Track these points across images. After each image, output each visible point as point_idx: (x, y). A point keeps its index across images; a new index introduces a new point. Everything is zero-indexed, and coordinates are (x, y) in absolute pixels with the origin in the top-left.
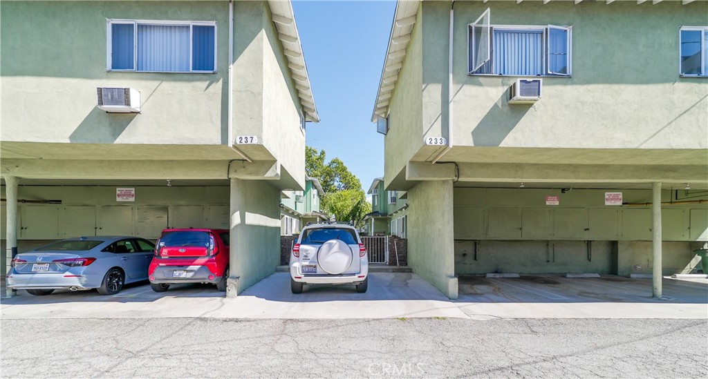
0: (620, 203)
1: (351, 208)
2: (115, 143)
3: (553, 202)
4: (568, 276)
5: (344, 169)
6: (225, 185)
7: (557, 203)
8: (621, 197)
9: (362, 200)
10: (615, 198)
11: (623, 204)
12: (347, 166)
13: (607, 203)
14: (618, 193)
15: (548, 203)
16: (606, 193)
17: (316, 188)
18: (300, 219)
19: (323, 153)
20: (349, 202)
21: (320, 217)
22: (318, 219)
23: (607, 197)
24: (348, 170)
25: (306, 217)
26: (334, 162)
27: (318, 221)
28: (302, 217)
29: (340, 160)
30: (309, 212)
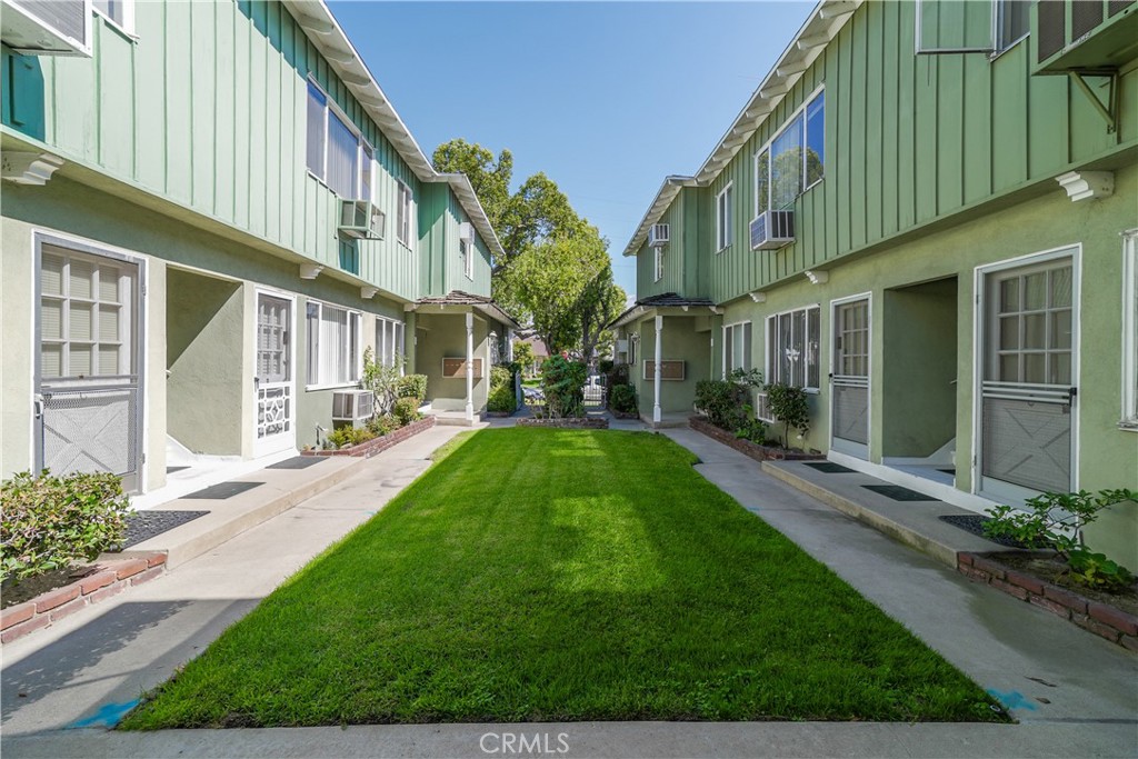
1: (580, 287)
5: (559, 201)
9: (604, 275)
12: (565, 195)
17: (468, 219)
18: (405, 317)
19: (506, 157)
20: (574, 271)
21: (476, 311)
22: (470, 317)
24: (568, 203)
25: (426, 310)
26: (533, 182)
27: (469, 323)
28: (413, 311)
29: (550, 180)
30: (436, 295)
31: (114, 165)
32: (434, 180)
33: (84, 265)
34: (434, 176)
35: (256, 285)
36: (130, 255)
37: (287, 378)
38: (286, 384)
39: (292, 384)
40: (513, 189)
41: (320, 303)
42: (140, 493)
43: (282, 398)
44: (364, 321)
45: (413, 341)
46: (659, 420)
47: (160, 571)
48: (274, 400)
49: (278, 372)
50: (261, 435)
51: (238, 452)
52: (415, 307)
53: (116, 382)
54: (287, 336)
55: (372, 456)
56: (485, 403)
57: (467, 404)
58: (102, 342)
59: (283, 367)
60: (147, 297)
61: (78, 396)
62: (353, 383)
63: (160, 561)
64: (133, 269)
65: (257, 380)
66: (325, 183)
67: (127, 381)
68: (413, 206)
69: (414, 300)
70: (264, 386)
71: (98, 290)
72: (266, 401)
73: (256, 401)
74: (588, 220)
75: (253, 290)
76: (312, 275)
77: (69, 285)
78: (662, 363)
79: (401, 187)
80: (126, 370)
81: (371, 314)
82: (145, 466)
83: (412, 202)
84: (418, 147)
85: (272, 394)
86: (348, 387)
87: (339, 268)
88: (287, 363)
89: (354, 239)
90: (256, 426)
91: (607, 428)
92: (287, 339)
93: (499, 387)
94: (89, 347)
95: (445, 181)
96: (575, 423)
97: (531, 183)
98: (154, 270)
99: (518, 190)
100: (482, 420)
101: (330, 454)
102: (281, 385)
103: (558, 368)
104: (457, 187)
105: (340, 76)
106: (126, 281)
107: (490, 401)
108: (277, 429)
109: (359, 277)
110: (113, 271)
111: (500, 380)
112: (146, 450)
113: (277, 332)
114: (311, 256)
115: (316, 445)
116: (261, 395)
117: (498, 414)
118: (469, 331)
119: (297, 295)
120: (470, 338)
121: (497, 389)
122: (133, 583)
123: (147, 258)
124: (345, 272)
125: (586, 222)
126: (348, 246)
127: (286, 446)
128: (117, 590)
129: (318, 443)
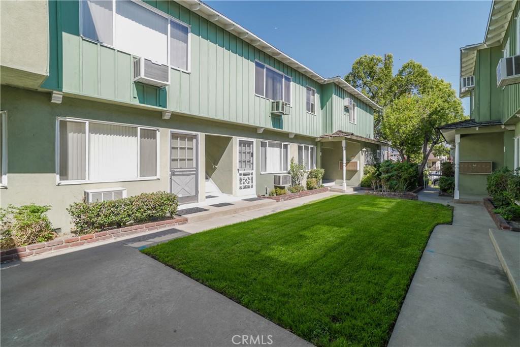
5: (423, 73)
12: (426, 69)
17: (350, 96)
18: (316, 144)
19: (389, 58)
21: (347, 139)
22: (344, 142)
24: (428, 74)
25: (324, 141)
26: (406, 67)
27: (344, 145)
28: (319, 141)
29: (417, 63)
30: (329, 133)
31: (185, 110)
32: (326, 83)
33: (183, 137)
34: (325, 81)
35: (237, 137)
36: (194, 133)
37: (253, 169)
38: (252, 171)
39: (254, 172)
40: (394, 73)
41: (267, 141)
42: (198, 202)
43: (250, 176)
44: (291, 147)
45: (320, 154)
46: (458, 198)
47: (186, 223)
48: (246, 177)
49: (250, 167)
50: (241, 188)
51: (231, 193)
52: (319, 139)
53: (192, 169)
54: (252, 153)
55: (285, 200)
56: (360, 183)
57: (343, 182)
58: (181, 158)
59: (252, 165)
60: (199, 145)
61: (181, 173)
62: (285, 172)
63: (186, 220)
64: (195, 137)
65: (238, 170)
66: (264, 97)
67: (195, 169)
68: (317, 96)
69: (318, 136)
70: (242, 172)
71: (186, 144)
72: (242, 177)
73: (239, 177)
74: (444, 80)
75: (236, 140)
76: (261, 131)
77: (179, 143)
78: (460, 164)
79: (308, 89)
80: (195, 166)
81: (295, 144)
82: (199, 194)
83: (316, 94)
84: (312, 72)
85: (245, 175)
86: (282, 173)
87: (272, 128)
88: (252, 164)
89: (280, 116)
90: (239, 185)
91: (417, 199)
92: (252, 156)
93: (368, 175)
94: (185, 160)
95: (332, 82)
96: (395, 195)
97: (405, 67)
98: (201, 136)
99: (397, 72)
100: (354, 191)
101: (265, 198)
102: (250, 172)
103: (388, 166)
104: (339, 83)
105: (271, 55)
106: (194, 140)
107: (362, 182)
108: (249, 187)
109: (283, 130)
110: (191, 138)
111: (369, 172)
112: (199, 190)
113: (250, 153)
114: (258, 125)
115: (265, 194)
116: (240, 175)
117: (366, 188)
118: (344, 149)
119: (255, 139)
120: (344, 152)
121: (367, 176)
122: (179, 224)
123: (199, 133)
124: (275, 129)
125: (442, 81)
126: (277, 119)
127: (252, 193)
128: (174, 225)
129: (266, 193)
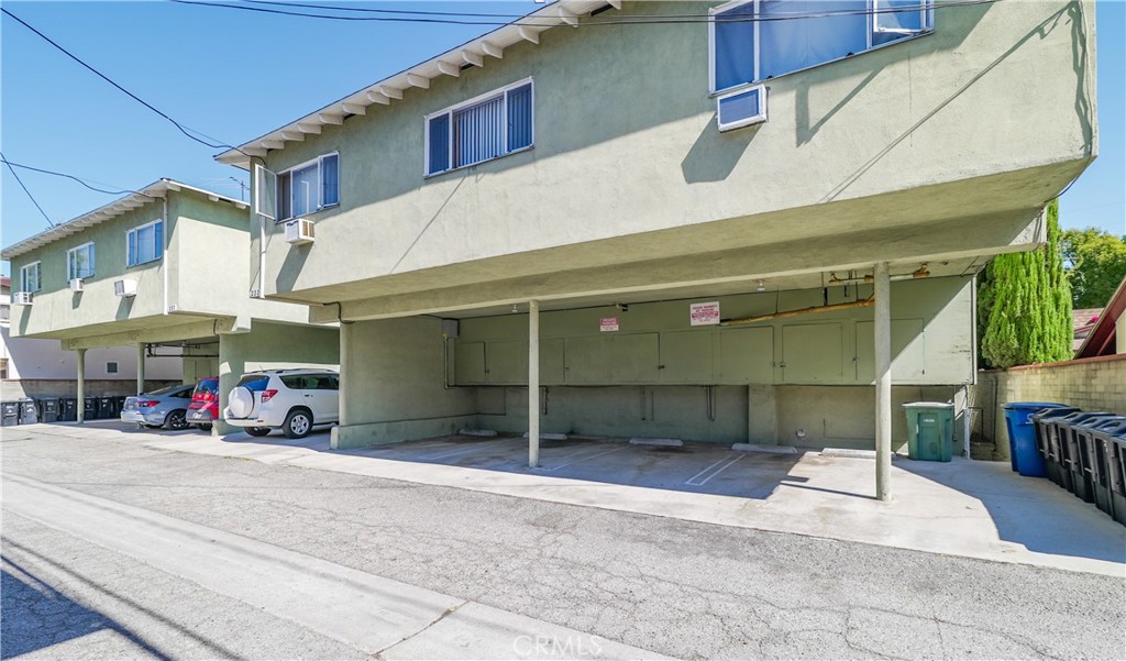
0: (716, 320)
2: (130, 317)
3: (610, 326)
4: (631, 442)
6: (215, 341)
7: (616, 328)
8: (717, 309)
10: (708, 313)
11: (721, 321)
13: (694, 322)
14: (711, 304)
15: (603, 329)
16: (692, 306)
23: (693, 312)
